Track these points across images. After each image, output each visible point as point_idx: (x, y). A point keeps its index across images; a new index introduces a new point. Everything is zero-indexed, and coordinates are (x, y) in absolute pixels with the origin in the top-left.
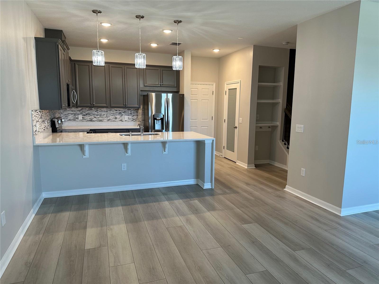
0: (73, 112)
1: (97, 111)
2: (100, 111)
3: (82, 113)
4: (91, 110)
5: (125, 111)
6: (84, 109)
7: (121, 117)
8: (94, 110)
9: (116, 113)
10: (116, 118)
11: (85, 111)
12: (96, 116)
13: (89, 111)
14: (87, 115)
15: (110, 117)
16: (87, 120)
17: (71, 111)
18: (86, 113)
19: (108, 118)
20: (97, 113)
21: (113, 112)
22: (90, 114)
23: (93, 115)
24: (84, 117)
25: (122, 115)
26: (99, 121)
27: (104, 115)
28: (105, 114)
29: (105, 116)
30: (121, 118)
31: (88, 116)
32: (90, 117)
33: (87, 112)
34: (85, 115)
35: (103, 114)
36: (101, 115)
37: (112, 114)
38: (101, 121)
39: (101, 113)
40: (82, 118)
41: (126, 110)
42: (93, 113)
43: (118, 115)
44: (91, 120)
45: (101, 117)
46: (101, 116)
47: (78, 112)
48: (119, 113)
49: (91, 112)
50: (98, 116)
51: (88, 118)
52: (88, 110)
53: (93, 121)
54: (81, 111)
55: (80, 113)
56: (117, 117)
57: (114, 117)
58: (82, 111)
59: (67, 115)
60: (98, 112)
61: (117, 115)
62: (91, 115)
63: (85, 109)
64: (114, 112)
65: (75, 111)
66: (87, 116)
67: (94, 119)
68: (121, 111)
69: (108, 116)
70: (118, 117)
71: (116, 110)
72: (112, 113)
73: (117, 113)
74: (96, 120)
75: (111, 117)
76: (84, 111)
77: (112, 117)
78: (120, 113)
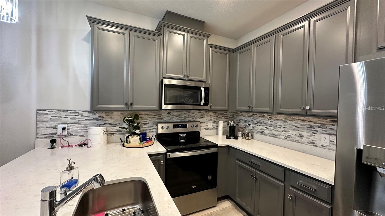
0: (244, 118)
1: (270, 119)
2: (275, 118)
3: (253, 120)
4: (263, 117)
5: (325, 124)
6: (255, 115)
7: (311, 135)
8: (267, 118)
9: (302, 125)
10: (301, 136)
11: (256, 118)
12: (269, 126)
13: (260, 119)
14: (259, 124)
15: (290, 132)
16: (257, 131)
17: (242, 116)
18: (256, 120)
19: (286, 134)
20: (270, 122)
21: (297, 123)
22: (261, 123)
23: (265, 125)
24: (255, 126)
25: (315, 132)
26: (273, 137)
27: (280, 128)
28: (281, 126)
29: (282, 129)
30: (312, 138)
31: (259, 126)
32: (261, 127)
33: (258, 120)
34: (255, 123)
35: (279, 126)
36: (276, 126)
37: (295, 128)
38: (275, 136)
39: (276, 123)
40: (253, 127)
41: (327, 122)
42: (265, 121)
43: (305, 131)
44: (262, 133)
45: (275, 130)
46: (275, 128)
47: (249, 119)
48: (309, 127)
49: (263, 120)
50: (272, 128)
51: (258, 128)
52: (259, 117)
53: (265, 134)
54: (251, 117)
55: (250, 119)
56: (303, 133)
57: (296, 133)
58: (253, 118)
59: (239, 121)
60: (272, 121)
61: (303, 130)
62: (263, 125)
63: (257, 115)
64: (299, 124)
65: (246, 117)
66: (257, 125)
67: (266, 132)
68: (312, 124)
69: (286, 130)
70: (306, 134)
71: (303, 121)
72: (294, 125)
73: (305, 127)
74: (268, 134)
75: (292, 133)
76: (254, 118)
77: (294, 133)
78: (311, 127)
